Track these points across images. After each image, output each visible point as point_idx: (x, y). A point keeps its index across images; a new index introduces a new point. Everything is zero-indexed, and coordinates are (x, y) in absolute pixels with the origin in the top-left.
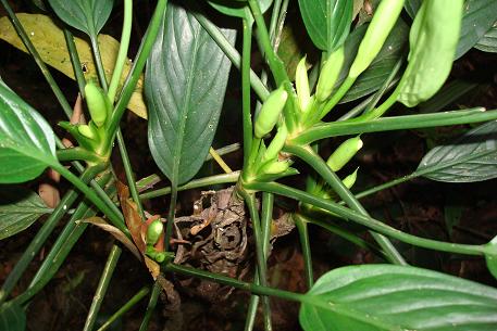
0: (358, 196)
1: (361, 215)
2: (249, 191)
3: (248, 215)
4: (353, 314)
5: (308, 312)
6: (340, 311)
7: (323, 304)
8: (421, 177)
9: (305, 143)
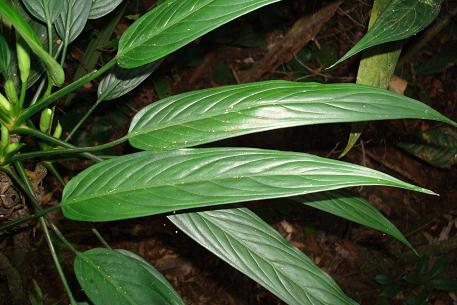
0: (67, 140)
1: (72, 148)
2: (5, 167)
3: (13, 180)
4: (85, 198)
5: (65, 208)
6: (80, 200)
7: (71, 202)
8: (102, 102)
9: (20, 125)
